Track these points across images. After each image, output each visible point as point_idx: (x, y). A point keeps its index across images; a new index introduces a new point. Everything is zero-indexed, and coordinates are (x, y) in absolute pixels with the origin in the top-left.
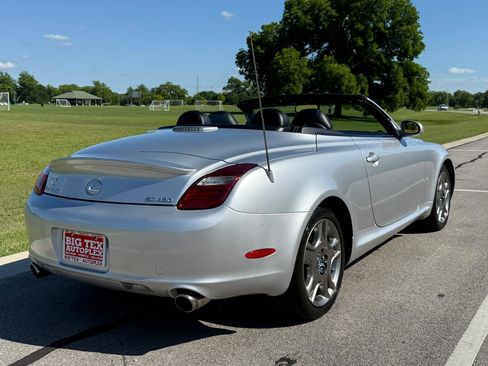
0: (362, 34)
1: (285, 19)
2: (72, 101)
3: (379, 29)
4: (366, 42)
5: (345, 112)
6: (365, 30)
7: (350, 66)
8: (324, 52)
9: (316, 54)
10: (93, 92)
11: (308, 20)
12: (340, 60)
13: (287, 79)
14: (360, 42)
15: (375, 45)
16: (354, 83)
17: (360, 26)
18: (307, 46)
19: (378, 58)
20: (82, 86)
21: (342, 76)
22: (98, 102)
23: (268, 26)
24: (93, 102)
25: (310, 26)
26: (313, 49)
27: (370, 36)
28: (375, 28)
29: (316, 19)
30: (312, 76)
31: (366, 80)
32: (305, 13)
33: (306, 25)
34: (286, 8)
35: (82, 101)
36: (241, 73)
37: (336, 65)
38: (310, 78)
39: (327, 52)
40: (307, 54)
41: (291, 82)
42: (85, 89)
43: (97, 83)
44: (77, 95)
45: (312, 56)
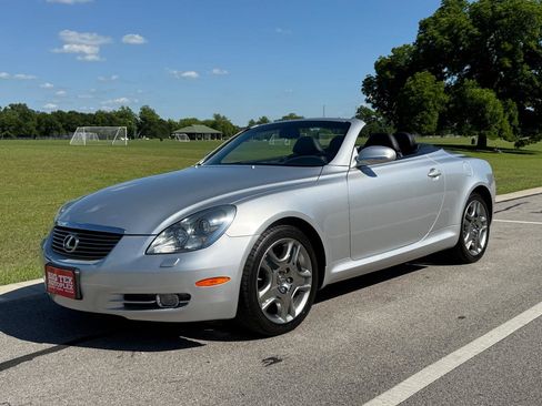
0: (511, 55)
1: (419, 40)
2: (192, 136)
3: (531, 49)
4: (514, 64)
5: (490, 143)
6: (514, 50)
7: (496, 90)
8: (466, 76)
9: (456, 78)
10: (213, 125)
11: (445, 40)
12: (483, 84)
13: (421, 106)
14: (507, 63)
15: (526, 67)
16: (500, 110)
17: (507, 46)
18: (445, 70)
19: (530, 81)
20: (202, 119)
21: (486, 102)
22: (218, 136)
23: (400, 49)
24: (213, 136)
25: (448, 46)
26: (452, 72)
27: (520, 57)
28: (526, 47)
29: (455, 39)
30: (450, 103)
31: (515, 105)
32: (442, 33)
33: (442, 46)
34: (421, 28)
35: (201, 136)
36: (368, 101)
37: (478, 90)
38: (447, 105)
39: (469, 75)
40: (446, 78)
41: (425, 109)
42: (206, 123)
43: (217, 117)
44: (197, 129)
45: (451, 80)
